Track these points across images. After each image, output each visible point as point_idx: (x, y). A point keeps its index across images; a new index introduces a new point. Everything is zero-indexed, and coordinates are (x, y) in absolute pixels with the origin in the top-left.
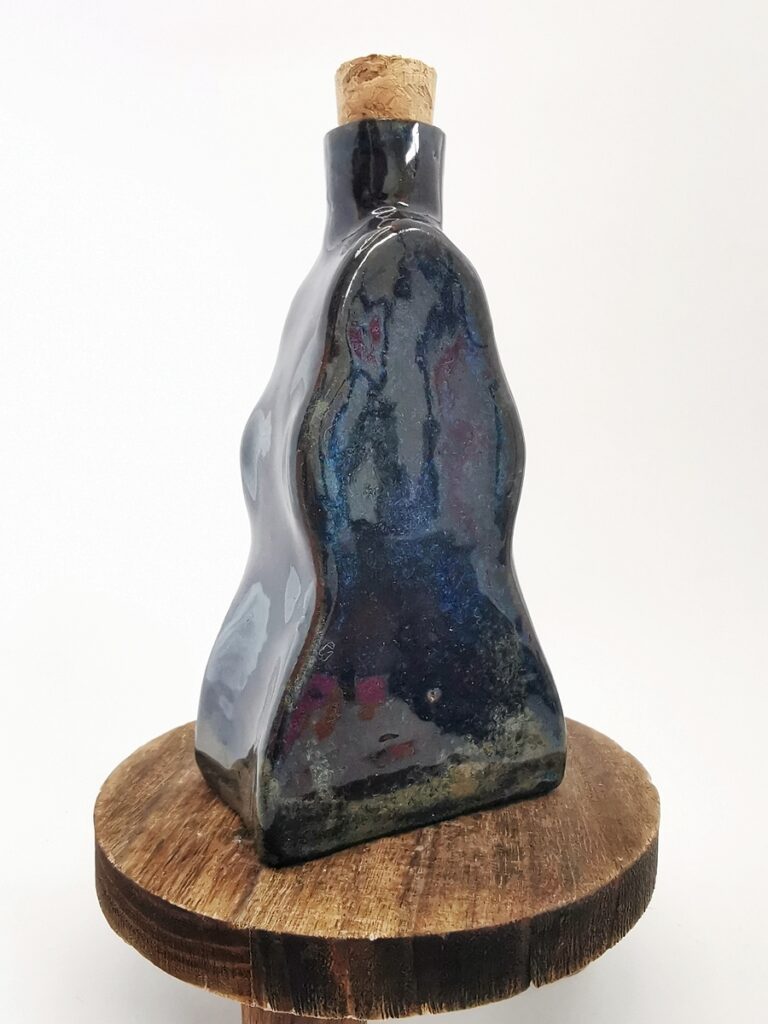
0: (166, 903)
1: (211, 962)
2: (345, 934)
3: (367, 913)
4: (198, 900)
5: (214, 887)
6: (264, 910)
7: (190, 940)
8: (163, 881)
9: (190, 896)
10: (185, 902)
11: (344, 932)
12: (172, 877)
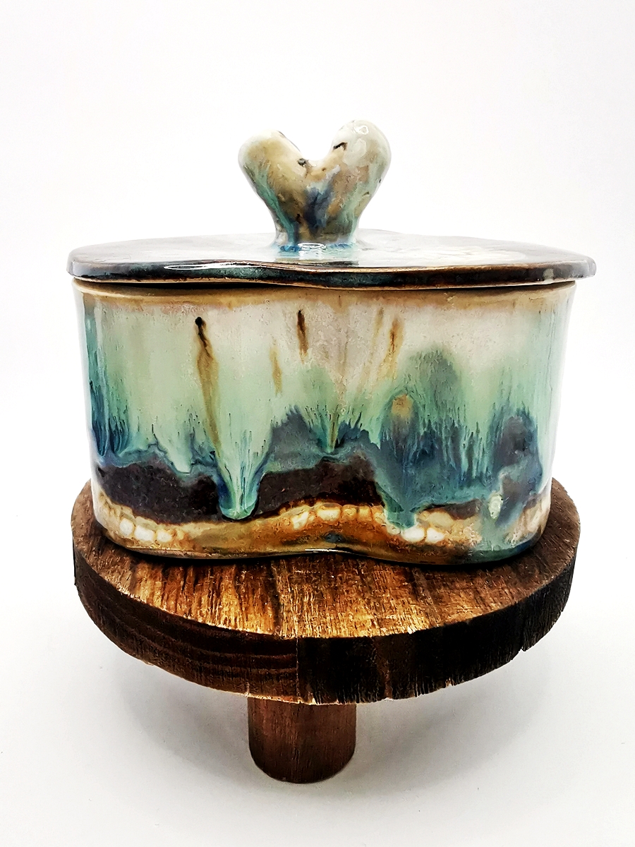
0: (204, 625)
1: (254, 671)
2: (385, 632)
3: (393, 610)
4: (233, 618)
5: (241, 604)
6: (301, 620)
7: (231, 655)
8: (190, 605)
9: (224, 617)
10: (222, 622)
11: (384, 629)
12: (196, 600)
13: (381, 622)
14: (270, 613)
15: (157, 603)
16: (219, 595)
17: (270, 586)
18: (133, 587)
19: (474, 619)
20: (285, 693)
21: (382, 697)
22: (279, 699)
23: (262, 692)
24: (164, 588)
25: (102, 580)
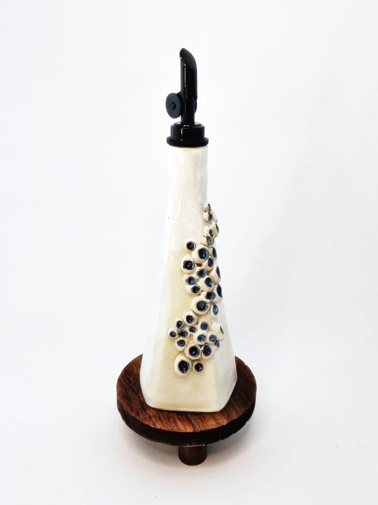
13: (218, 423)
14: (191, 426)
15: (163, 428)
16: (177, 423)
17: (188, 418)
18: (154, 425)
19: (238, 418)
20: (197, 444)
21: (218, 440)
22: (197, 446)
23: (192, 445)
24: (162, 423)
25: (144, 424)
